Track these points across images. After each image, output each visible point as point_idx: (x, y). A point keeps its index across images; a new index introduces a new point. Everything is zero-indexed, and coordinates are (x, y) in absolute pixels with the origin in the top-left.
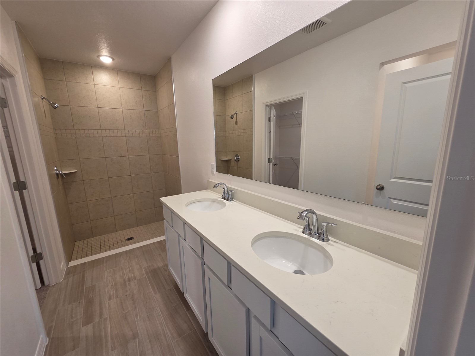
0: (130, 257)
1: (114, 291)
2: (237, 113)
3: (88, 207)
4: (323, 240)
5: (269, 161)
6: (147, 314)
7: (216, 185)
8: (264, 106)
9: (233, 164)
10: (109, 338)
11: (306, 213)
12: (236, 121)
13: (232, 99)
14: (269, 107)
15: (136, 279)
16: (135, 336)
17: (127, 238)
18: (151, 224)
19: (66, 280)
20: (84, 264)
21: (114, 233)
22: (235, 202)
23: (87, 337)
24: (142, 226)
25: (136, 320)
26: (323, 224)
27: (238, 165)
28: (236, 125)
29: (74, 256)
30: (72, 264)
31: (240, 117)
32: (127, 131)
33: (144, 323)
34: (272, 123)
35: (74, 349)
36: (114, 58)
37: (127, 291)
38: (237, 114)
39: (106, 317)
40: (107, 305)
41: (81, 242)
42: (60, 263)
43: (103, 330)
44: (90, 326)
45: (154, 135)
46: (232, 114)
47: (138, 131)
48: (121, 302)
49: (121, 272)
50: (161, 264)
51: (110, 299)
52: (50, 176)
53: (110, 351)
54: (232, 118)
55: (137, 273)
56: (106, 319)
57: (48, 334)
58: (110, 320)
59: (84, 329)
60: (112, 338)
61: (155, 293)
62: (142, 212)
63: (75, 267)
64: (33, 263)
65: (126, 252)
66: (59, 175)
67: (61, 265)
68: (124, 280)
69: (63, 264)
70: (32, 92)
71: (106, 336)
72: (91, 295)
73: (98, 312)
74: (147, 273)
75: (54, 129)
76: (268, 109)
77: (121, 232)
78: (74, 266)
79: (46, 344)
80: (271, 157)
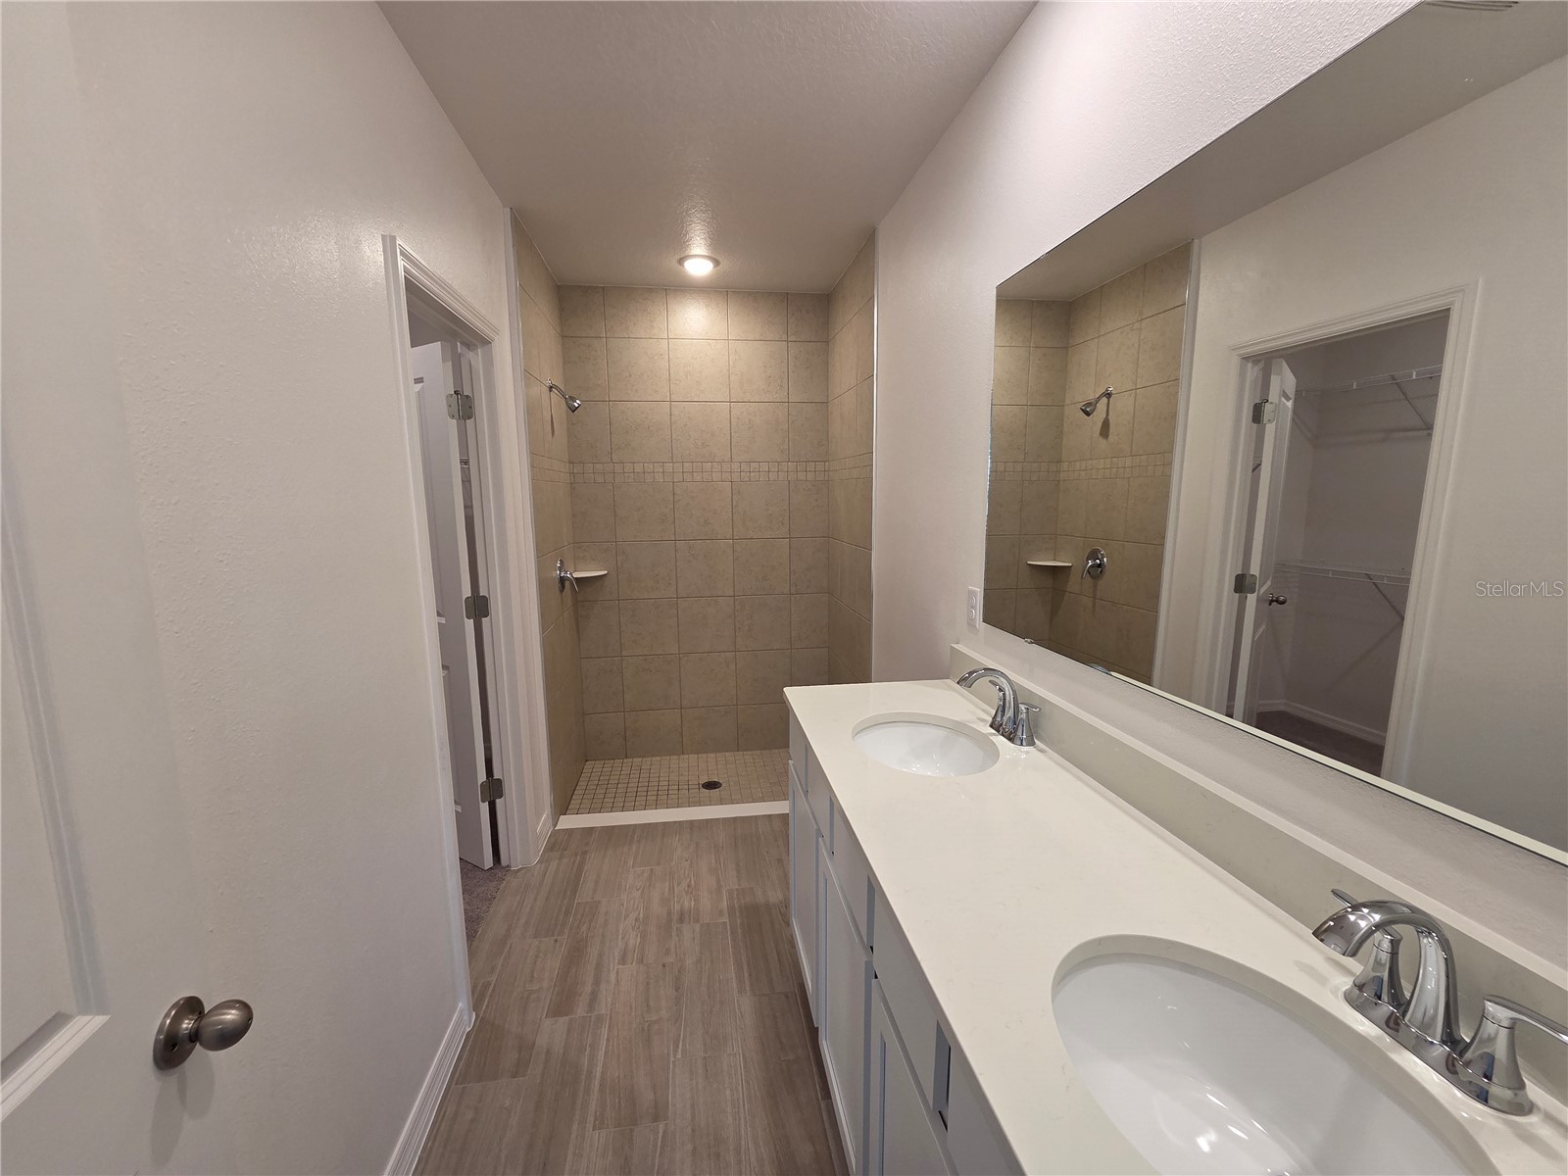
0: (697, 844)
1: (639, 939)
2: (1109, 395)
3: (622, 672)
4: (1483, 1097)
5: (1242, 584)
6: (705, 1052)
7: (971, 673)
8: (1235, 361)
9: (1074, 584)
10: (596, 1083)
11: (1377, 917)
12: (1106, 424)
13: (1096, 340)
14: (1259, 361)
15: (698, 921)
16: (658, 1113)
17: (704, 779)
18: (776, 751)
19: (543, 865)
20: (589, 831)
21: (677, 757)
22: (1041, 751)
23: (548, 1052)
24: (750, 752)
25: (672, 1059)
26: (1490, 1007)
27: (1095, 587)
28: (1101, 438)
29: (574, 804)
30: (567, 822)
31: (1122, 406)
32: (735, 466)
33: (691, 1080)
34: (1270, 429)
35: (514, 1075)
36: (718, 258)
37: (667, 952)
38: (1109, 398)
39: (603, 1012)
40: (613, 977)
41: (598, 764)
42: (539, 816)
43: (588, 1049)
44: (563, 1020)
45: (810, 476)
46: (1091, 396)
47: (765, 467)
48: (648, 984)
49: (668, 883)
50: (775, 896)
51: (623, 961)
52: (542, 584)
53: (590, 1126)
54: (1088, 414)
55: (706, 902)
56: (600, 1019)
57: (476, 1006)
58: (609, 1027)
59: (547, 1023)
60: (602, 1090)
61: (741, 991)
62: (754, 708)
63: (570, 832)
64: (483, 801)
65: (692, 825)
66: (567, 583)
67: (538, 824)
68: (669, 914)
69: (545, 820)
70: (528, 375)
71: (590, 1072)
72: (584, 928)
73: (588, 989)
74: (731, 909)
75: (570, 462)
76: (1253, 372)
77: (693, 757)
78: (567, 830)
79: (468, 1030)
80: (1255, 569)
